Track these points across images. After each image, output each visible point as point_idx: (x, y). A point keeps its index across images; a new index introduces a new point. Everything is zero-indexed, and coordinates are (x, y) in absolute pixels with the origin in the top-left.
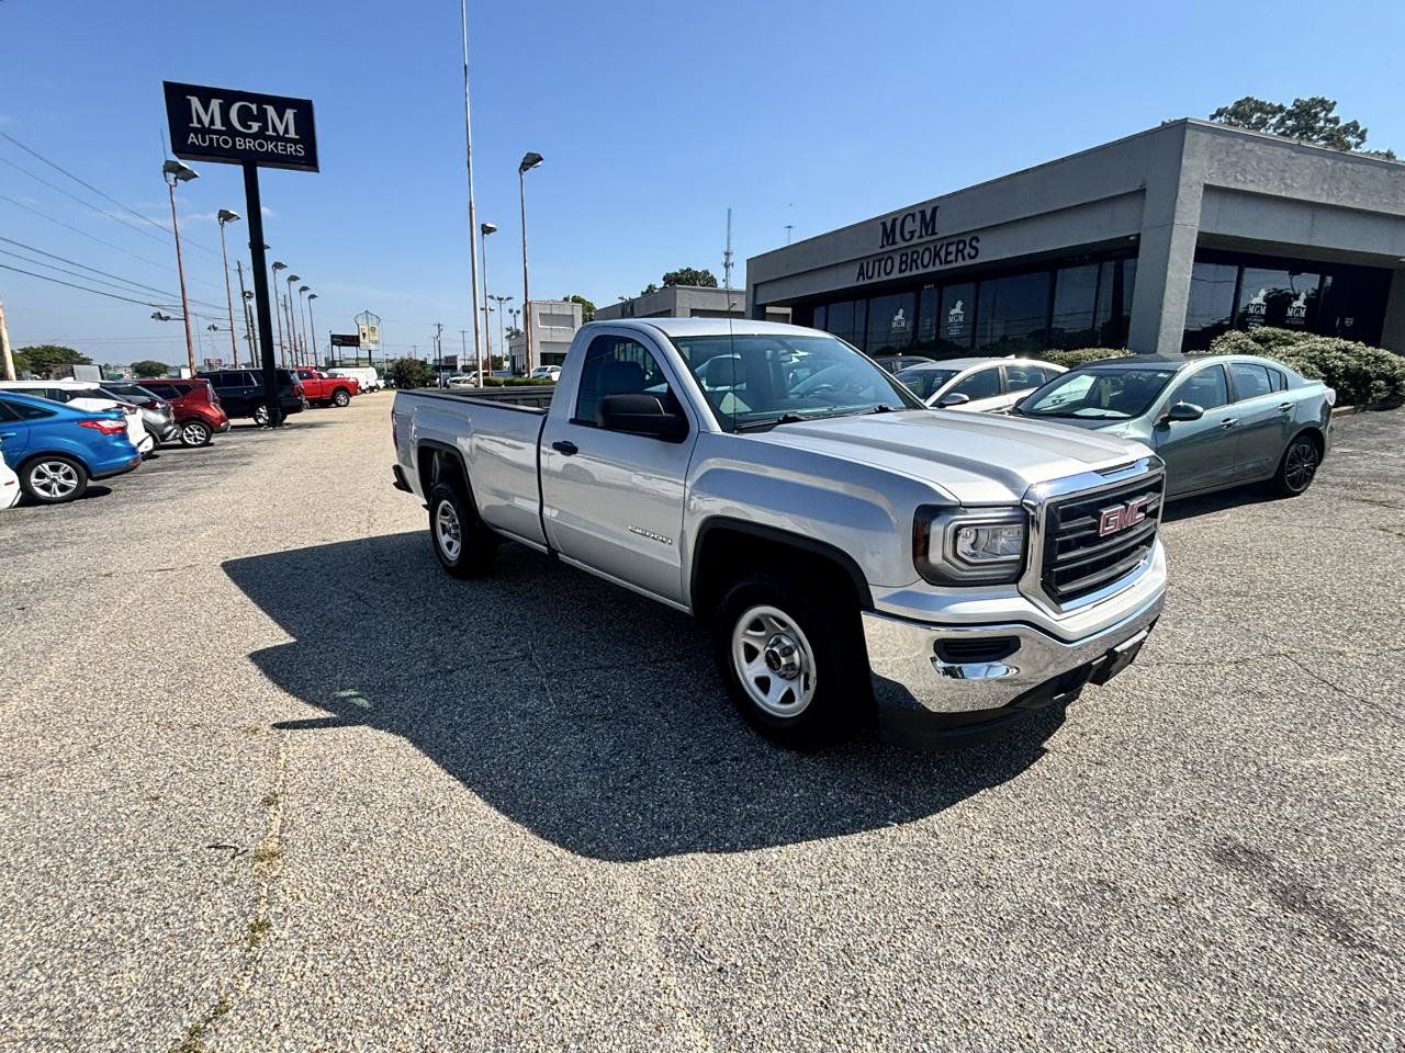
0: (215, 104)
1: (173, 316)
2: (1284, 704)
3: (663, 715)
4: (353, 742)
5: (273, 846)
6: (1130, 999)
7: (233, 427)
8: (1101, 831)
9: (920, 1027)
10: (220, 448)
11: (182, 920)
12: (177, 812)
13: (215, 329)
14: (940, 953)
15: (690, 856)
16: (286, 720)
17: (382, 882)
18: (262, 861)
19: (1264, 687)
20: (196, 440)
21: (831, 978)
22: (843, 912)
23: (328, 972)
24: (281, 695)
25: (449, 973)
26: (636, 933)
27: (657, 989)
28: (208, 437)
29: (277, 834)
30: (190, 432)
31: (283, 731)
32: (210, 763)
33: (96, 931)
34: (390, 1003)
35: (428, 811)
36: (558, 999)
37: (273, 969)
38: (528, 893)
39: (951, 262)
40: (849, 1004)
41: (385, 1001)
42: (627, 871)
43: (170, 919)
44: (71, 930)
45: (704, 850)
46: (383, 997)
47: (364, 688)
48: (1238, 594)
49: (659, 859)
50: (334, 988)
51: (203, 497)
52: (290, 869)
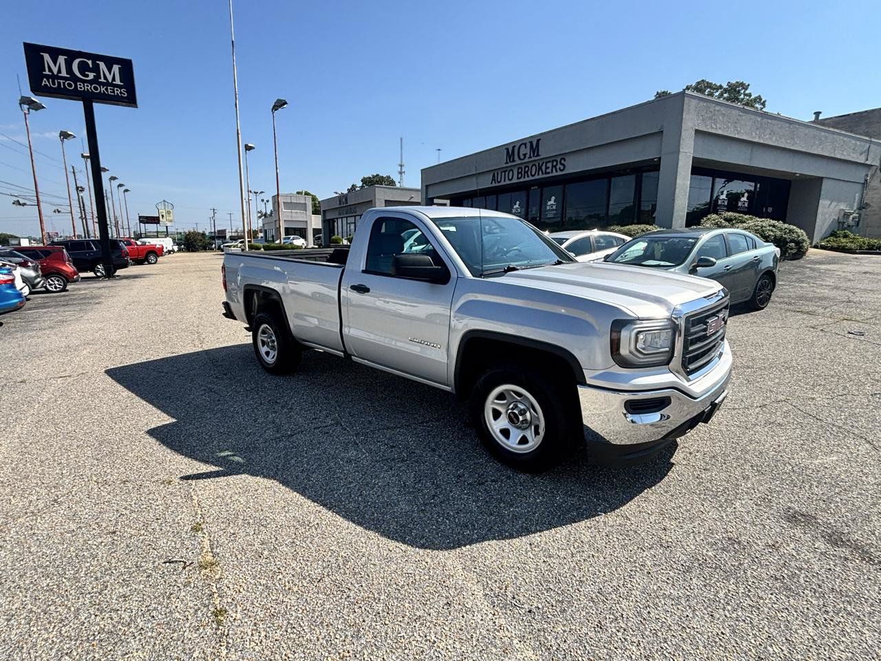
0: (62, 59)
1: (28, 203)
2: (794, 429)
3: (440, 456)
4: (240, 485)
5: (209, 558)
6: (770, 605)
7: (82, 278)
8: (720, 509)
9: (659, 634)
10: (75, 293)
11: (163, 613)
12: (132, 540)
13: (59, 212)
14: (655, 589)
15: (487, 543)
16: (188, 474)
17: (293, 576)
18: (206, 569)
19: (780, 420)
20: (56, 288)
21: (597, 610)
22: (590, 569)
23: (278, 638)
24: (179, 458)
25: (359, 631)
26: (470, 594)
27: (496, 627)
28: (65, 286)
29: (210, 550)
30: (51, 282)
31: (190, 481)
32: (145, 506)
33: (102, 626)
34: (327, 654)
35: (308, 528)
36: (436, 640)
37: (239, 640)
38: (393, 575)
39: (549, 173)
40: (613, 624)
41: (323, 653)
42: (451, 555)
43: (154, 613)
44: (83, 627)
45: (494, 538)
46: (320, 650)
47: (236, 450)
48: (748, 367)
49: (468, 547)
50: (286, 648)
51: (77, 327)
52: (227, 573)
